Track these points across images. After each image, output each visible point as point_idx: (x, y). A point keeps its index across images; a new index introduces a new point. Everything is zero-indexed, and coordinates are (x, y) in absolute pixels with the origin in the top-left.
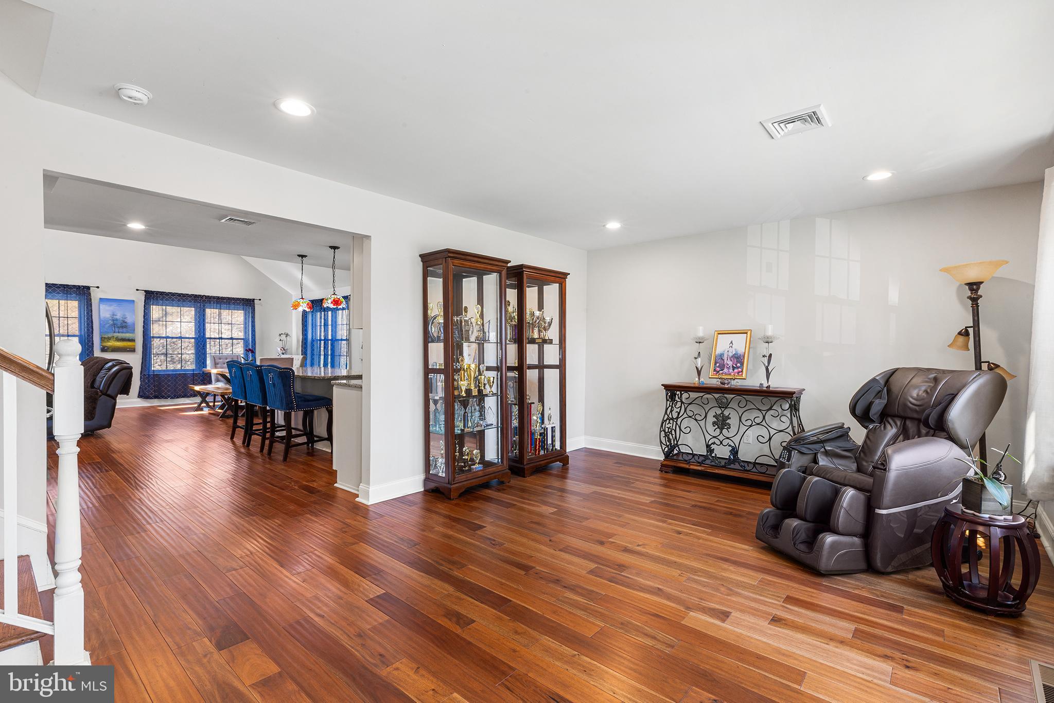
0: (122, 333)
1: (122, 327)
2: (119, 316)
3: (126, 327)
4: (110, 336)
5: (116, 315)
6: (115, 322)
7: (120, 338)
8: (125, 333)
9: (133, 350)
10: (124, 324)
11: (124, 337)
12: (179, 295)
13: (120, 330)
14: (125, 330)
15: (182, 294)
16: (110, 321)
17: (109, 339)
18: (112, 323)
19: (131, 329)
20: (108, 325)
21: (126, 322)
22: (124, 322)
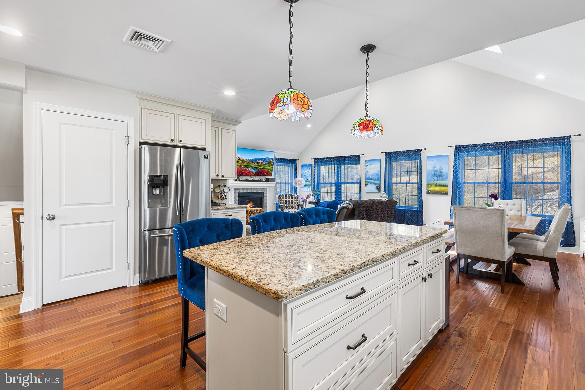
0: (440, 180)
1: (440, 176)
2: (437, 168)
3: (441, 176)
4: (432, 183)
5: (436, 168)
6: (435, 172)
7: (438, 184)
8: (441, 180)
9: (446, 193)
10: (441, 174)
11: (440, 184)
12: (482, 145)
13: (438, 179)
14: (441, 178)
15: (484, 144)
16: (432, 172)
17: (431, 185)
18: (433, 173)
19: (445, 177)
20: (431, 175)
21: (442, 172)
22: (441, 172)
